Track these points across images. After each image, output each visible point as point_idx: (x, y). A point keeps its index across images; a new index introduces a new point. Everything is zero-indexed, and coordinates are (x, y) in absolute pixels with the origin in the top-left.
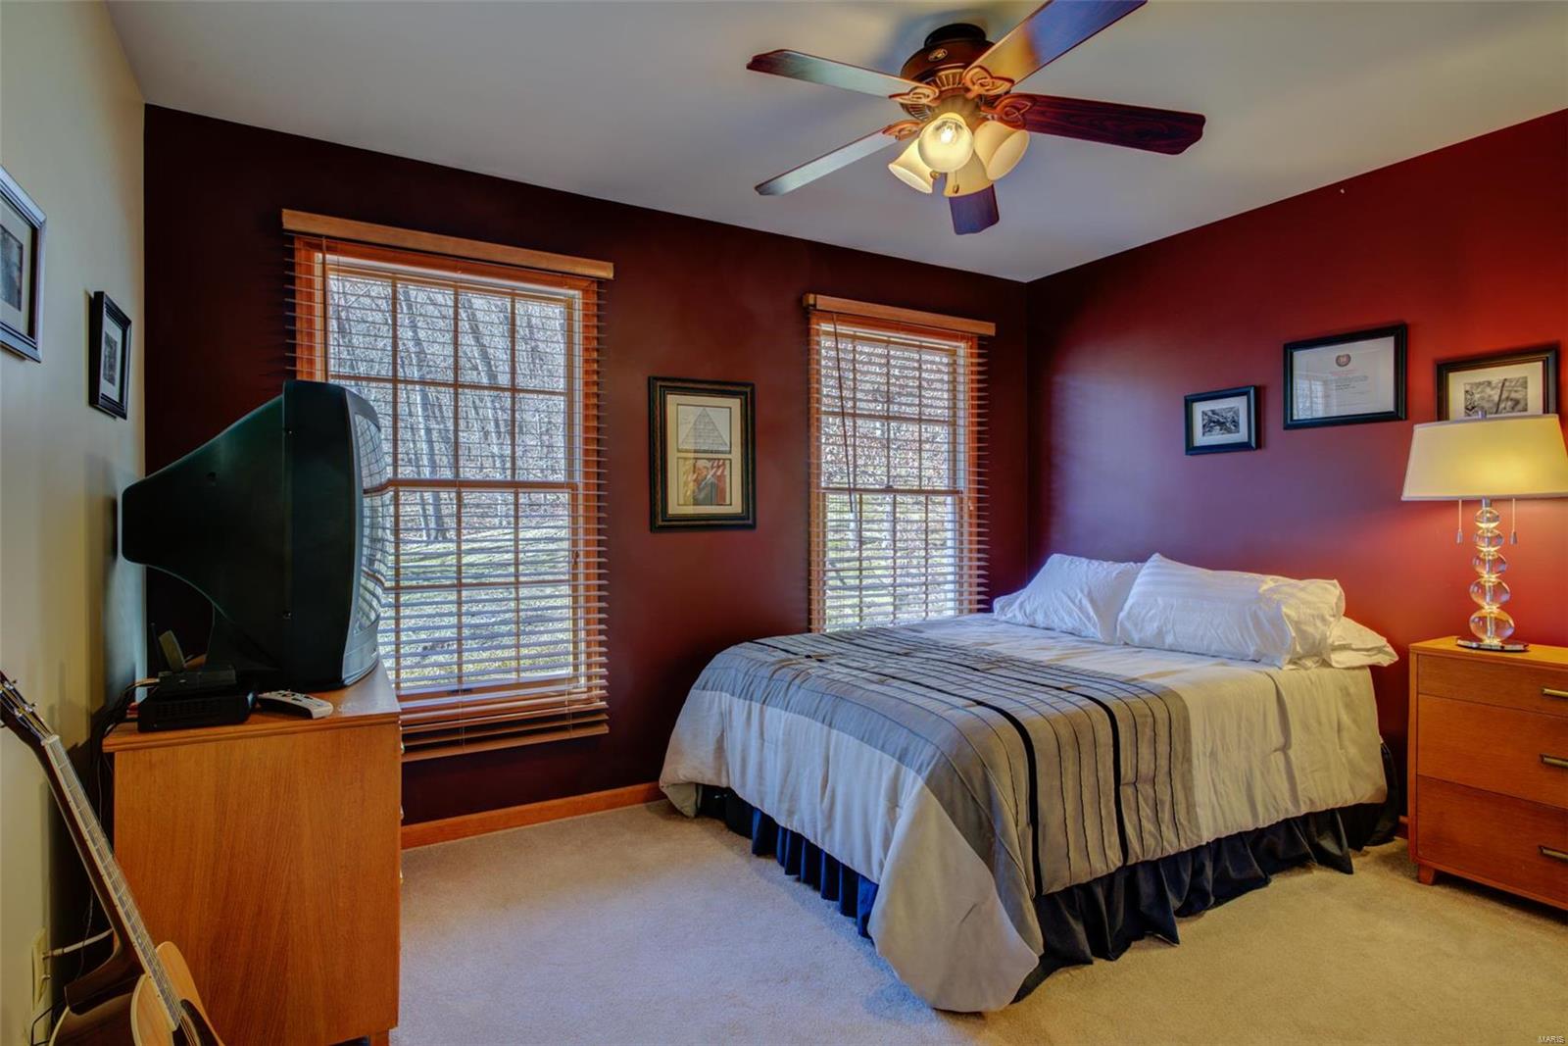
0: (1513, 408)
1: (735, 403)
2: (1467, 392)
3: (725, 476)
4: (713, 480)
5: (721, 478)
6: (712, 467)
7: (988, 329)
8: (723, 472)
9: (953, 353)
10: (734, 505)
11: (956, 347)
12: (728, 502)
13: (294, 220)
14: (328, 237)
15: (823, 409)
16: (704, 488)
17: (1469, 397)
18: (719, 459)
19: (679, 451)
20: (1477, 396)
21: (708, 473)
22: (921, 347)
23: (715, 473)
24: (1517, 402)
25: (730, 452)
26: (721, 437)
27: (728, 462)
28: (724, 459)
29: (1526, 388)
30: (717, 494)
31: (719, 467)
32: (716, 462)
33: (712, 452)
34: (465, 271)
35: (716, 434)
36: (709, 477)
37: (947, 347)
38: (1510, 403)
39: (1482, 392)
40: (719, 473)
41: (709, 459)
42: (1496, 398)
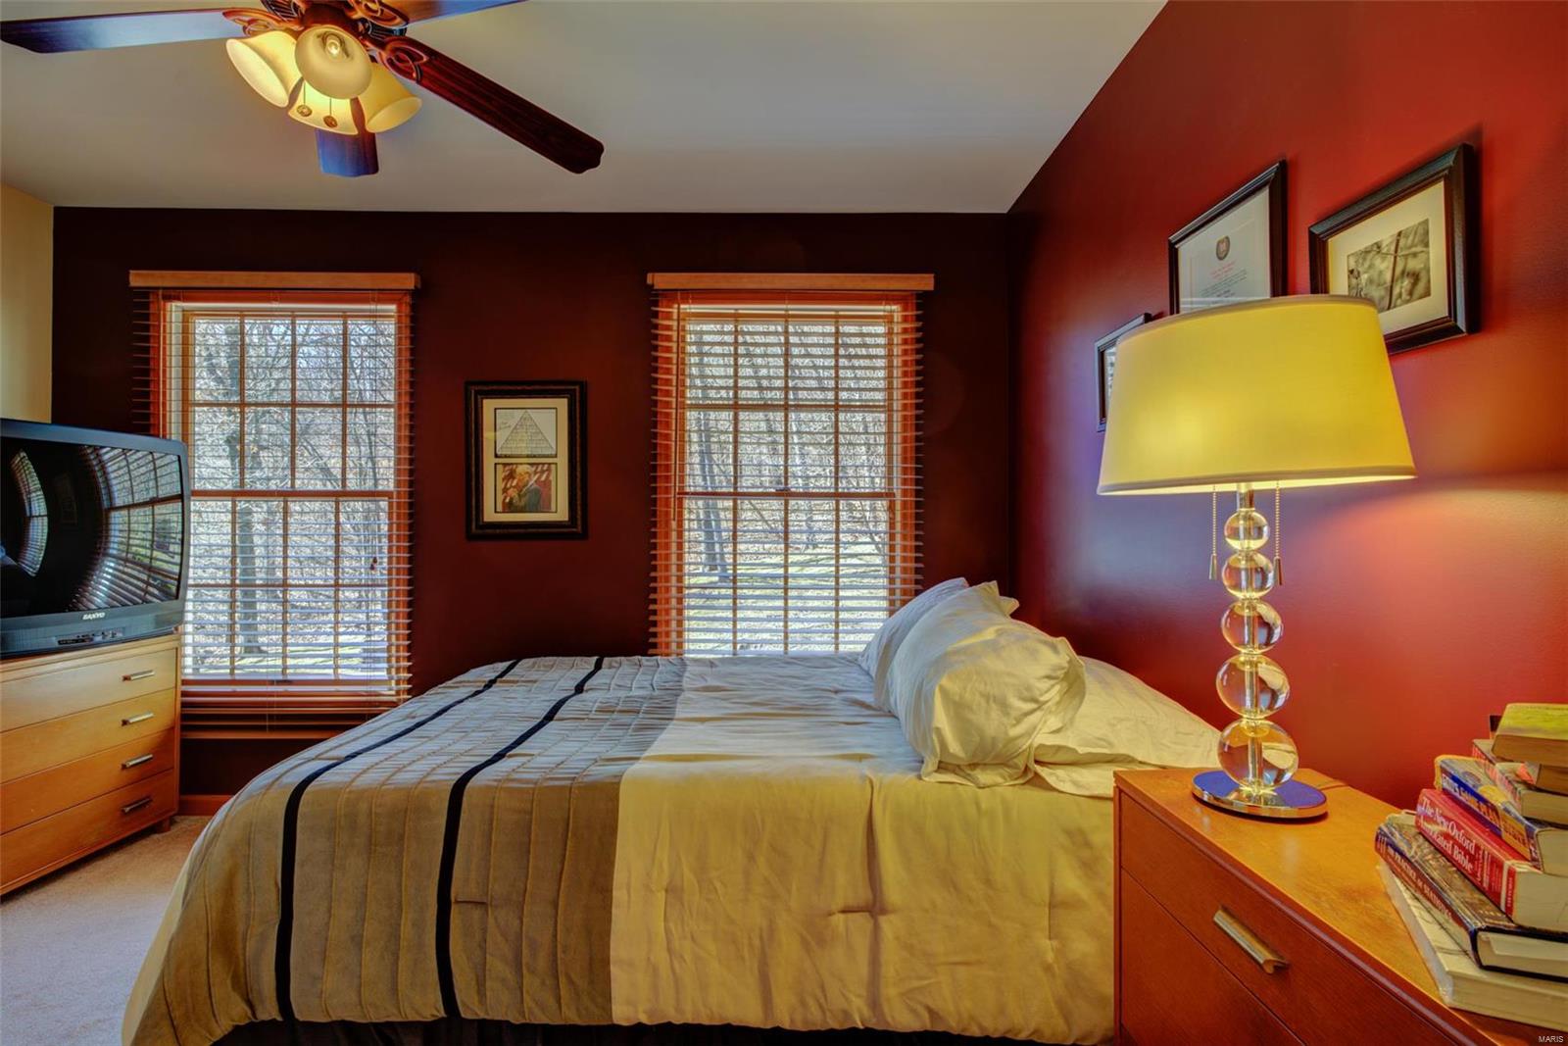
0: (1411, 293)
1: (562, 404)
2: (1352, 272)
3: (550, 481)
4: (535, 486)
5: (547, 483)
6: (536, 473)
7: (925, 282)
8: (548, 477)
9: (888, 319)
10: (559, 510)
11: (891, 311)
12: (553, 508)
13: (138, 279)
14: (164, 288)
15: (689, 402)
16: (525, 494)
17: (1354, 281)
18: (543, 464)
19: (496, 456)
20: (1364, 277)
21: (531, 479)
22: (837, 317)
23: (539, 478)
24: (1415, 277)
25: (556, 456)
26: (547, 441)
27: (553, 466)
28: (550, 464)
29: (1427, 245)
30: (539, 499)
31: (543, 472)
32: (540, 466)
33: (535, 456)
34: (282, 300)
35: (540, 437)
36: (530, 483)
37: (882, 313)
38: (1406, 283)
39: (1371, 267)
40: (543, 478)
41: (532, 464)
42: (1388, 276)
